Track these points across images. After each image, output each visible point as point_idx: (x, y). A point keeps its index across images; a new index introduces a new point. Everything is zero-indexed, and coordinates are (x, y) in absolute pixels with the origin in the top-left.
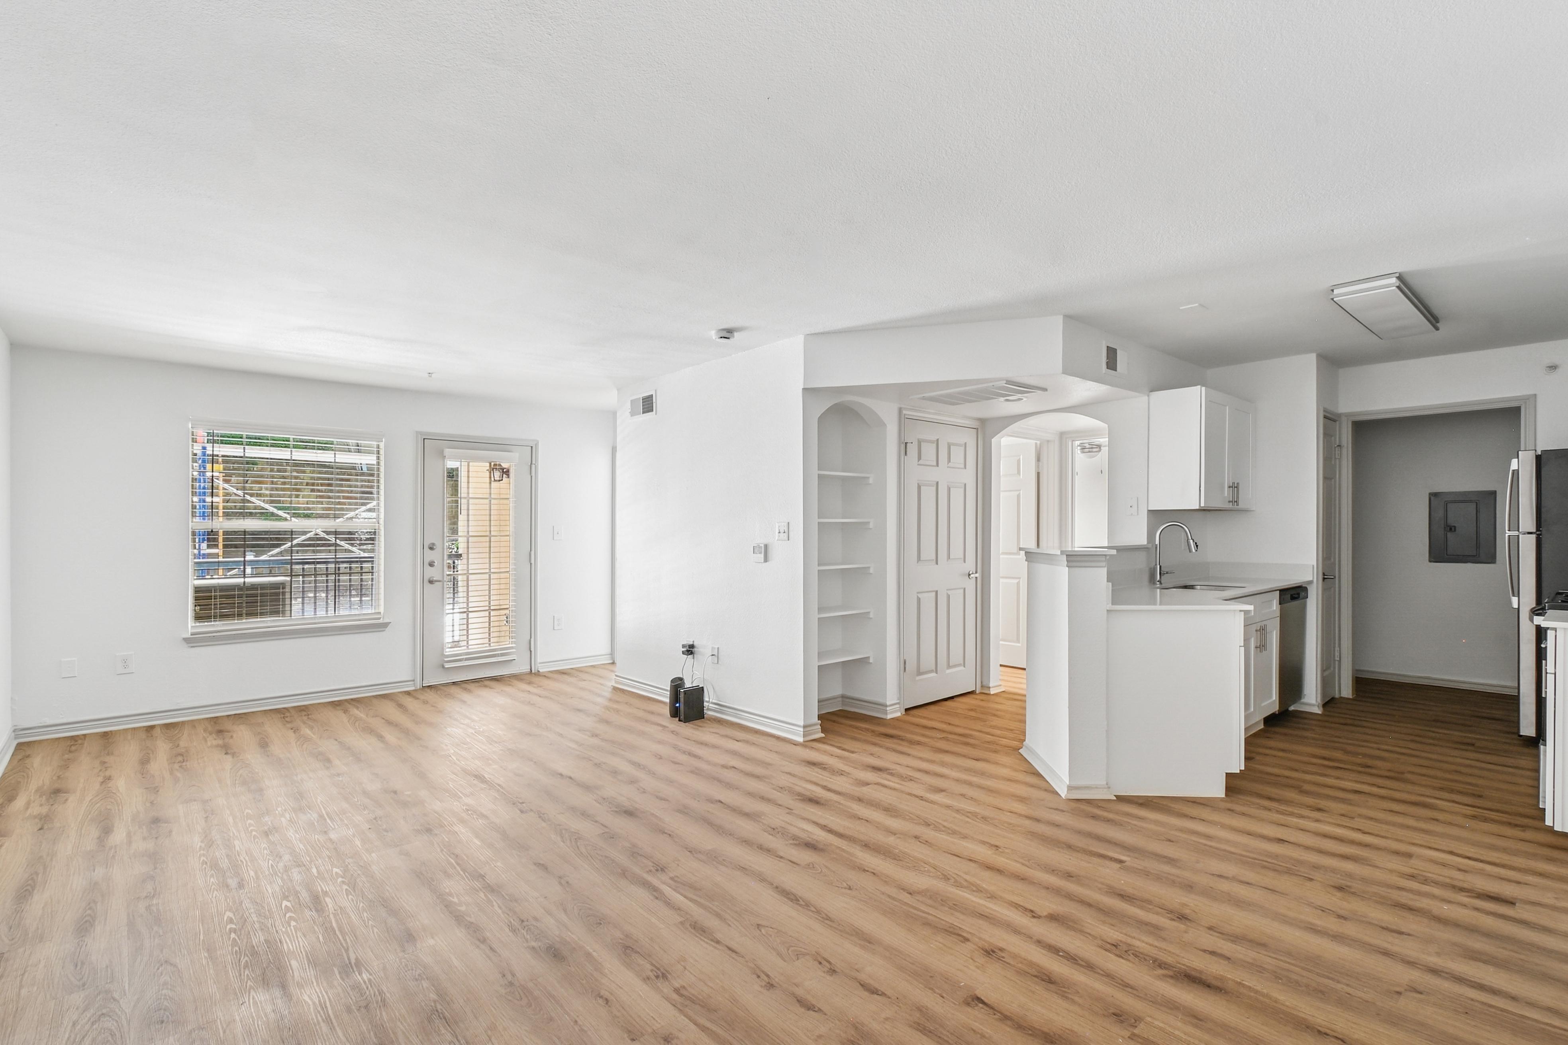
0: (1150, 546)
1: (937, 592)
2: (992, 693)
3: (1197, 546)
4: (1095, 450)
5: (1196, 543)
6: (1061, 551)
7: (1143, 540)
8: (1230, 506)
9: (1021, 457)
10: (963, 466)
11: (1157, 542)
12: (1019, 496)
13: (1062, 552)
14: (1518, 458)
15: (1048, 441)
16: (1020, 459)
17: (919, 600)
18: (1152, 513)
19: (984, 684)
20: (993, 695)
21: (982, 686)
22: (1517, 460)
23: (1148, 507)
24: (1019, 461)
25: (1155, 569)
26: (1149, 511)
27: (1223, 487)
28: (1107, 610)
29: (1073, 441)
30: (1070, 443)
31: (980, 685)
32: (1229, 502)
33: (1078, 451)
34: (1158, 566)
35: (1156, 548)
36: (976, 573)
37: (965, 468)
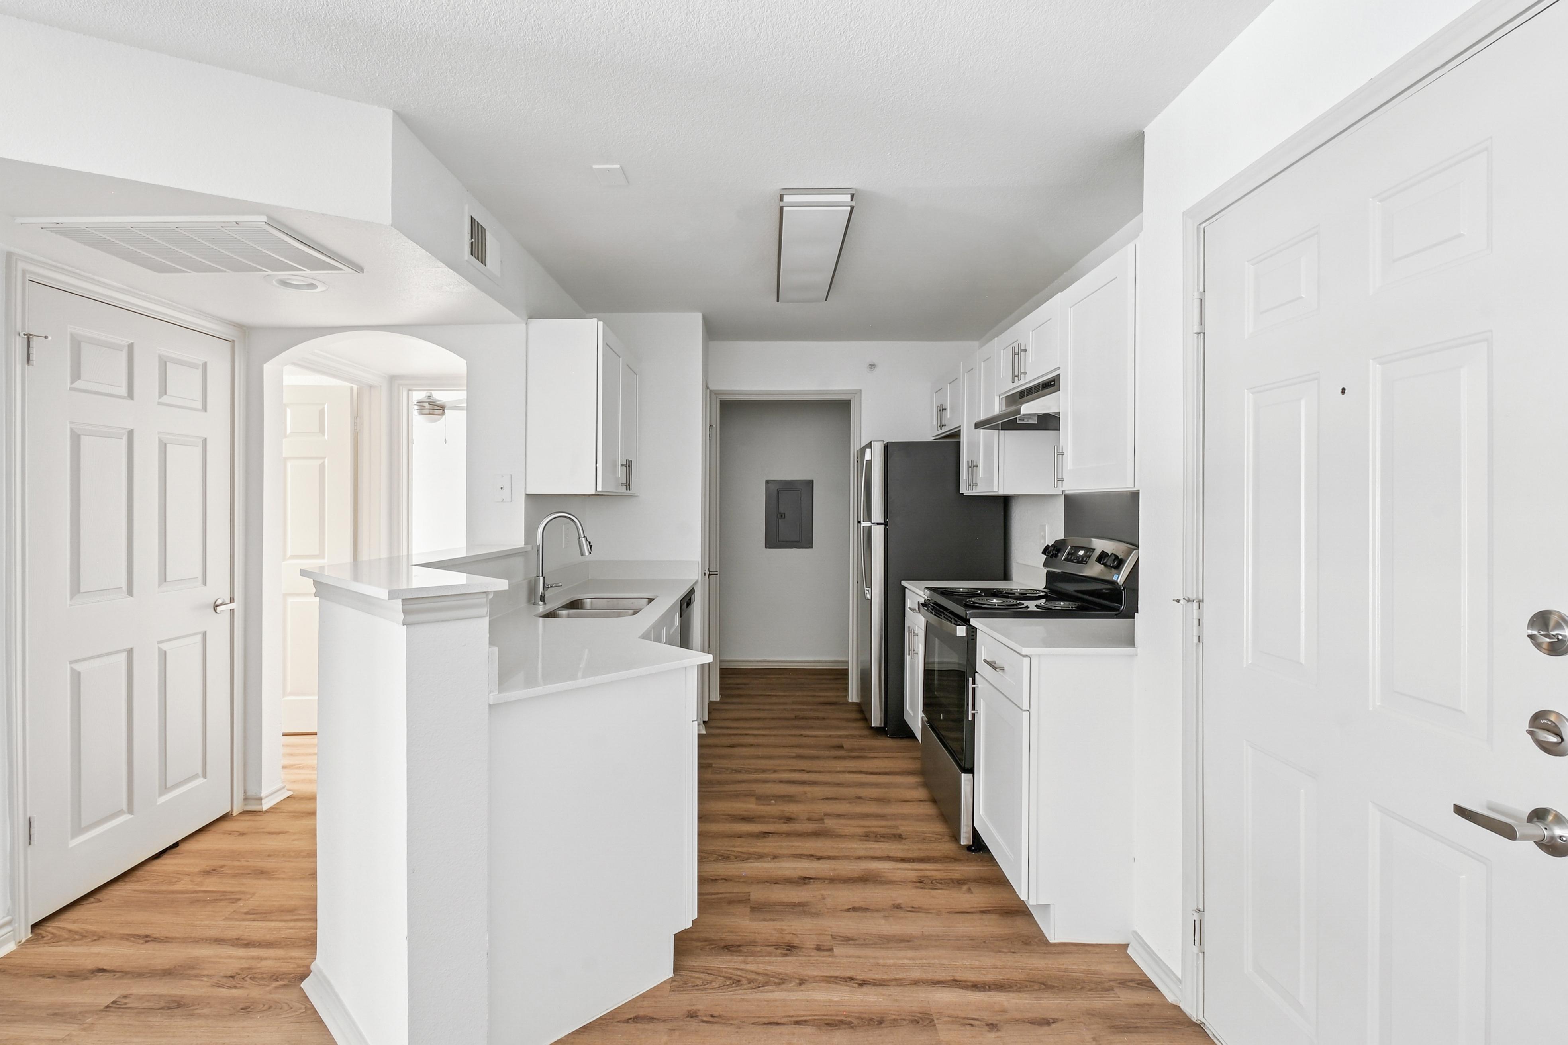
0: (529, 547)
1: (130, 651)
2: (265, 807)
3: (591, 546)
4: (436, 412)
5: (590, 543)
6: (390, 592)
7: (517, 540)
8: (623, 490)
9: (326, 406)
10: (199, 406)
11: (539, 542)
12: (322, 467)
13: (392, 595)
14: (871, 448)
15: (371, 387)
16: (324, 409)
17: (76, 677)
18: (532, 498)
19: (250, 793)
20: (266, 812)
21: (246, 799)
22: (870, 450)
23: (525, 492)
24: (322, 413)
25: (536, 581)
26: (527, 495)
27: (615, 466)
28: (490, 705)
29: (409, 390)
30: (405, 394)
31: (241, 796)
32: (622, 485)
33: (415, 411)
34: (541, 578)
35: (538, 551)
36: (232, 600)
37: (205, 410)
